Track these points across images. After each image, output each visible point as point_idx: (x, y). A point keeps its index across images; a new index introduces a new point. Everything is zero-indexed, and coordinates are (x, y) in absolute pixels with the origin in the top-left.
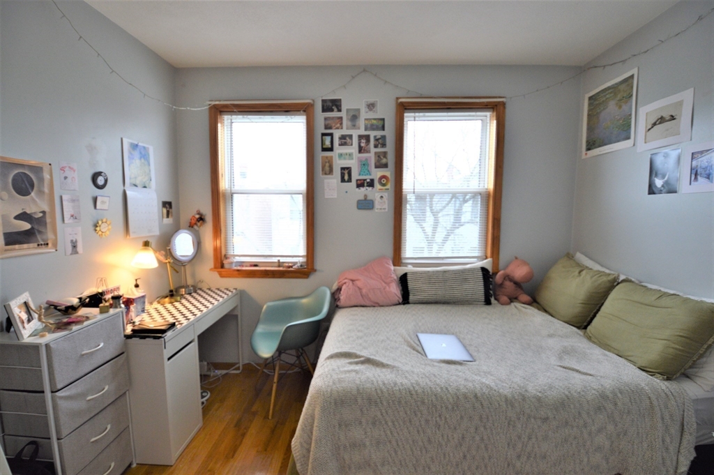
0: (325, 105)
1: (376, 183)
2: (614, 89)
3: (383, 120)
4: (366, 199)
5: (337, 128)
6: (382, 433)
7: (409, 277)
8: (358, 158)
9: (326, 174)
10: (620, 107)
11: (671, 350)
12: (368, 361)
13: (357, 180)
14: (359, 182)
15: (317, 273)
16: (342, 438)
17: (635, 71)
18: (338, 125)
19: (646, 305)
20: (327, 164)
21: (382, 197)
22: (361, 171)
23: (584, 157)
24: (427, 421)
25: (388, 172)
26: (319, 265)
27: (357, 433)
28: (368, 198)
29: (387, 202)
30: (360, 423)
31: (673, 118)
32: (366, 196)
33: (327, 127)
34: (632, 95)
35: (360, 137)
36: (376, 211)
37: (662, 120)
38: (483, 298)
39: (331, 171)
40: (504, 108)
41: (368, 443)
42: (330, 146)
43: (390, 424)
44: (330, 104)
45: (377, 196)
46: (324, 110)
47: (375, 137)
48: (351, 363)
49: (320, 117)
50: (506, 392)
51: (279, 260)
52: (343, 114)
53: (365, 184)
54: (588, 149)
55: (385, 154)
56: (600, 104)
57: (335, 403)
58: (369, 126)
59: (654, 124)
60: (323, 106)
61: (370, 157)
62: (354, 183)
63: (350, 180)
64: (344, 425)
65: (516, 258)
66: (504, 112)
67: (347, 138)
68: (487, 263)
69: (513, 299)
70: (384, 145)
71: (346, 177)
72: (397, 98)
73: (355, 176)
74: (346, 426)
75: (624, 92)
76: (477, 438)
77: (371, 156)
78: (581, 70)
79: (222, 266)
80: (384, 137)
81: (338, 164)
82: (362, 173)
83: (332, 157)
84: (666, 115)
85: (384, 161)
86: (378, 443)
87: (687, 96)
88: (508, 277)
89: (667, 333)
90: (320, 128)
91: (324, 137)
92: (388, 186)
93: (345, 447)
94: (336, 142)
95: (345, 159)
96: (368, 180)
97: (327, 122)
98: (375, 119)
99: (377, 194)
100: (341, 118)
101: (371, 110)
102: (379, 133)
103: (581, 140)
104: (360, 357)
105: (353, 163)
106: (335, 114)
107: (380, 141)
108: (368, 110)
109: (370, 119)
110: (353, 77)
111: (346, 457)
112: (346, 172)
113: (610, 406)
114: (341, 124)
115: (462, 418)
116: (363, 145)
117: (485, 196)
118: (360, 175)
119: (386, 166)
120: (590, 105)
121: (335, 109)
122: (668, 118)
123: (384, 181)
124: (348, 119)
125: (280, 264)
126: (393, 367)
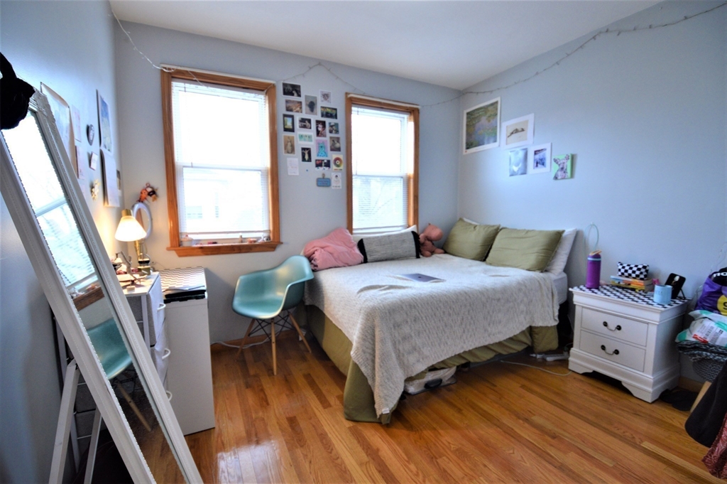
0: (286, 88)
1: (332, 164)
2: (485, 109)
3: (336, 109)
4: (323, 178)
5: (297, 112)
6: (421, 326)
7: (365, 242)
8: (317, 140)
9: (288, 152)
10: (489, 121)
11: (540, 257)
12: (391, 287)
13: (316, 160)
14: (318, 162)
15: (282, 246)
16: (397, 335)
17: (498, 99)
18: (298, 109)
19: (521, 238)
20: (289, 144)
21: (337, 176)
22: (319, 152)
23: (464, 153)
24: (444, 312)
25: (341, 155)
26: (284, 237)
27: (406, 330)
28: (326, 177)
29: (340, 180)
30: (407, 322)
31: (523, 130)
32: (324, 175)
33: (288, 109)
34: (496, 114)
35: (318, 122)
36: (333, 188)
37: (516, 131)
38: (415, 254)
39: (293, 150)
40: (419, 113)
41: (413, 335)
42: (291, 127)
43: (424, 318)
44: (291, 89)
45: (333, 175)
46: (285, 93)
47: (330, 123)
48: (381, 290)
49: (282, 99)
50: (477, 288)
51: (241, 236)
52: (302, 99)
53: (323, 165)
54: (467, 148)
55: (338, 139)
56: (475, 118)
57: (389, 313)
58: (324, 113)
59: (512, 133)
60: (284, 90)
61: (326, 141)
62: (313, 163)
63: (310, 160)
64: (397, 326)
65: (430, 224)
66: (418, 116)
67: (307, 122)
68: (413, 228)
69: (432, 253)
70: (337, 132)
71: (307, 157)
72: (347, 94)
73: (314, 157)
74: (398, 326)
75: (491, 111)
76: (469, 318)
77: (327, 139)
78: (461, 93)
79: (180, 244)
80: (336, 125)
81: (300, 144)
82: (320, 154)
83: (293, 137)
84: (519, 128)
85: (337, 145)
86: (419, 333)
87: (530, 118)
88: (428, 238)
89: (536, 249)
90: (282, 110)
91: (286, 118)
92: (342, 167)
93: (399, 342)
94: (297, 124)
95: (305, 140)
96: (326, 161)
97: (289, 105)
98: (329, 108)
99: (333, 174)
100: (300, 103)
101: (326, 99)
102: (333, 121)
103: (462, 142)
104: (383, 286)
105: (311, 145)
106: (295, 98)
107: (334, 127)
108: (323, 99)
109: (325, 108)
110: (310, 68)
111: (401, 348)
112: (306, 152)
113: (523, 288)
114: (301, 108)
115: (461, 306)
116: (320, 129)
117: (407, 180)
118: (318, 155)
119: (339, 149)
120: (467, 118)
121: (296, 94)
122: (520, 130)
123: (338, 162)
124: (306, 105)
125: (242, 240)
126: (411, 287)
